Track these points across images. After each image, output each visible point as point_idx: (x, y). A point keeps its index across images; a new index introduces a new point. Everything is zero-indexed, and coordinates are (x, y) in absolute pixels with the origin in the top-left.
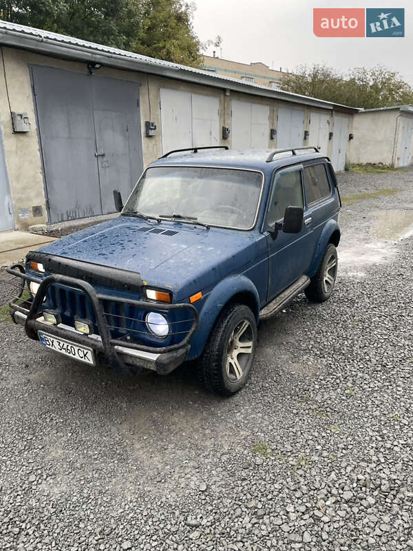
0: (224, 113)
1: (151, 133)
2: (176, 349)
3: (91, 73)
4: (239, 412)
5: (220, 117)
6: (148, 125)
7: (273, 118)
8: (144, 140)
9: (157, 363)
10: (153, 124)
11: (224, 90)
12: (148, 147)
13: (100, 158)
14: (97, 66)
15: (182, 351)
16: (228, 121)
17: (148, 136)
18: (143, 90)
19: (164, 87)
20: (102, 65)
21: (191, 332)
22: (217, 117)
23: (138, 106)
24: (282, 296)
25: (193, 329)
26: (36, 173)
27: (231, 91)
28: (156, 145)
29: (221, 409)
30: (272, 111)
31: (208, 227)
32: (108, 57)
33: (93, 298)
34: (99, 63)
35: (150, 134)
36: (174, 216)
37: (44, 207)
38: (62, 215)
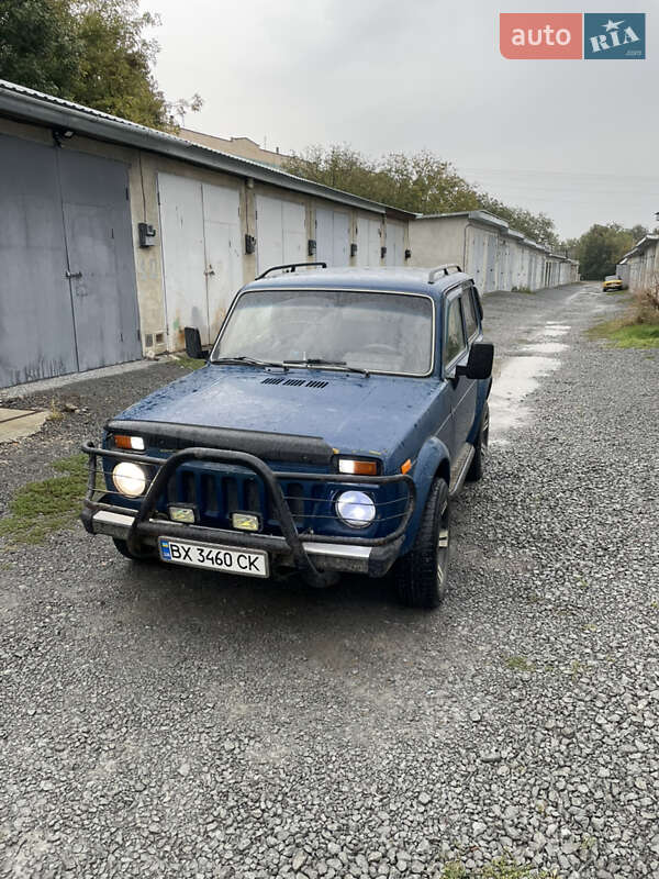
0: (247, 213)
1: (149, 241)
2: (391, 541)
3: (59, 144)
5: (242, 221)
6: (144, 230)
7: (311, 224)
8: (137, 252)
9: (370, 561)
10: (151, 227)
11: (245, 179)
12: (143, 263)
13: (73, 281)
14: (69, 134)
16: (252, 227)
17: (144, 246)
18: (134, 175)
19: (164, 171)
20: (76, 132)
21: (409, 514)
22: (237, 220)
23: (128, 198)
25: (411, 510)
27: (256, 181)
28: (155, 260)
30: (309, 213)
31: (368, 375)
33: (268, 476)
34: (70, 130)
35: (147, 244)
36: (310, 362)
38: (18, 374)
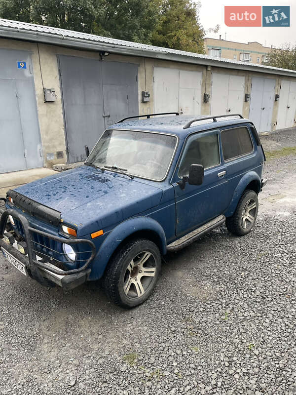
0: (206, 83)
1: (146, 100)
3: (102, 59)
4: (131, 323)
5: (203, 86)
6: (143, 93)
7: (247, 86)
8: (140, 105)
9: (62, 280)
10: (147, 93)
11: (206, 66)
12: (143, 109)
13: (106, 118)
14: (106, 54)
15: (81, 274)
16: (208, 89)
17: (143, 102)
18: (141, 69)
19: (158, 66)
20: (110, 53)
21: (89, 260)
22: (200, 87)
23: (137, 80)
24: (195, 231)
25: (91, 258)
26: (61, 129)
27: (212, 66)
28: (149, 108)
29: (118, 319)
30: (247, 81)
31: (132, 177)
32: (113, 47)
33: (25, 229)
34: (107, 52)
35: (145, 101)
36: (113, 168)
37: (65, 152)
38: (77, 158)
